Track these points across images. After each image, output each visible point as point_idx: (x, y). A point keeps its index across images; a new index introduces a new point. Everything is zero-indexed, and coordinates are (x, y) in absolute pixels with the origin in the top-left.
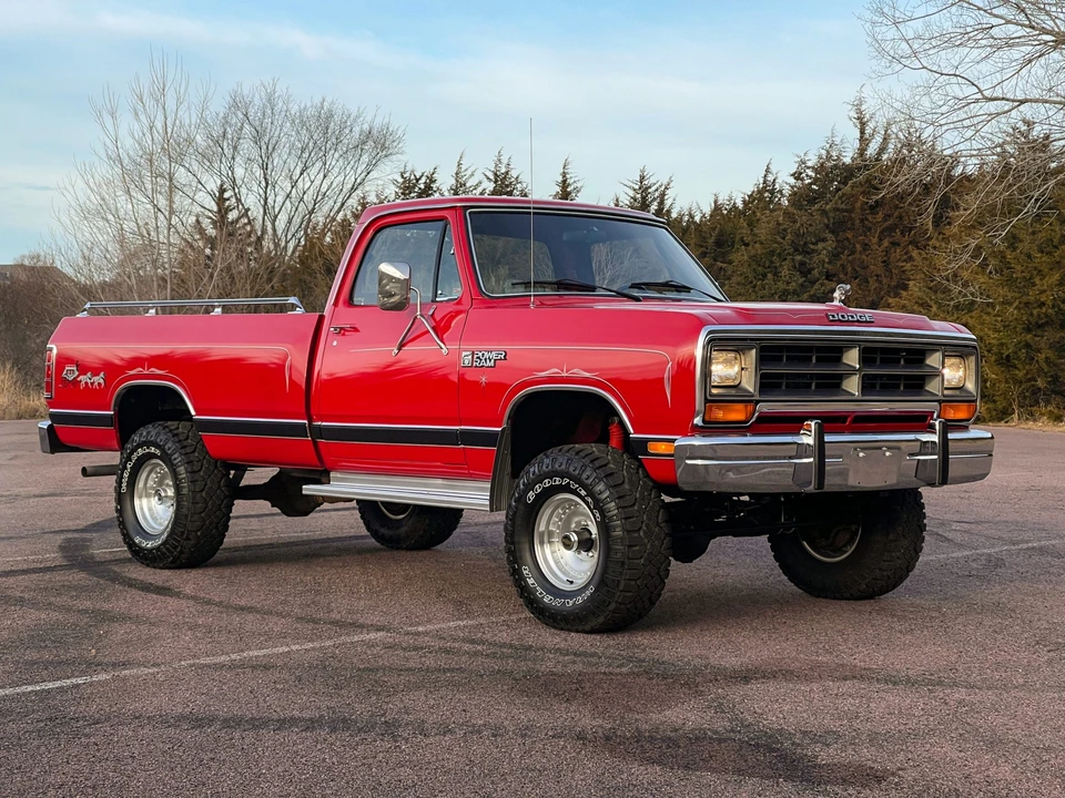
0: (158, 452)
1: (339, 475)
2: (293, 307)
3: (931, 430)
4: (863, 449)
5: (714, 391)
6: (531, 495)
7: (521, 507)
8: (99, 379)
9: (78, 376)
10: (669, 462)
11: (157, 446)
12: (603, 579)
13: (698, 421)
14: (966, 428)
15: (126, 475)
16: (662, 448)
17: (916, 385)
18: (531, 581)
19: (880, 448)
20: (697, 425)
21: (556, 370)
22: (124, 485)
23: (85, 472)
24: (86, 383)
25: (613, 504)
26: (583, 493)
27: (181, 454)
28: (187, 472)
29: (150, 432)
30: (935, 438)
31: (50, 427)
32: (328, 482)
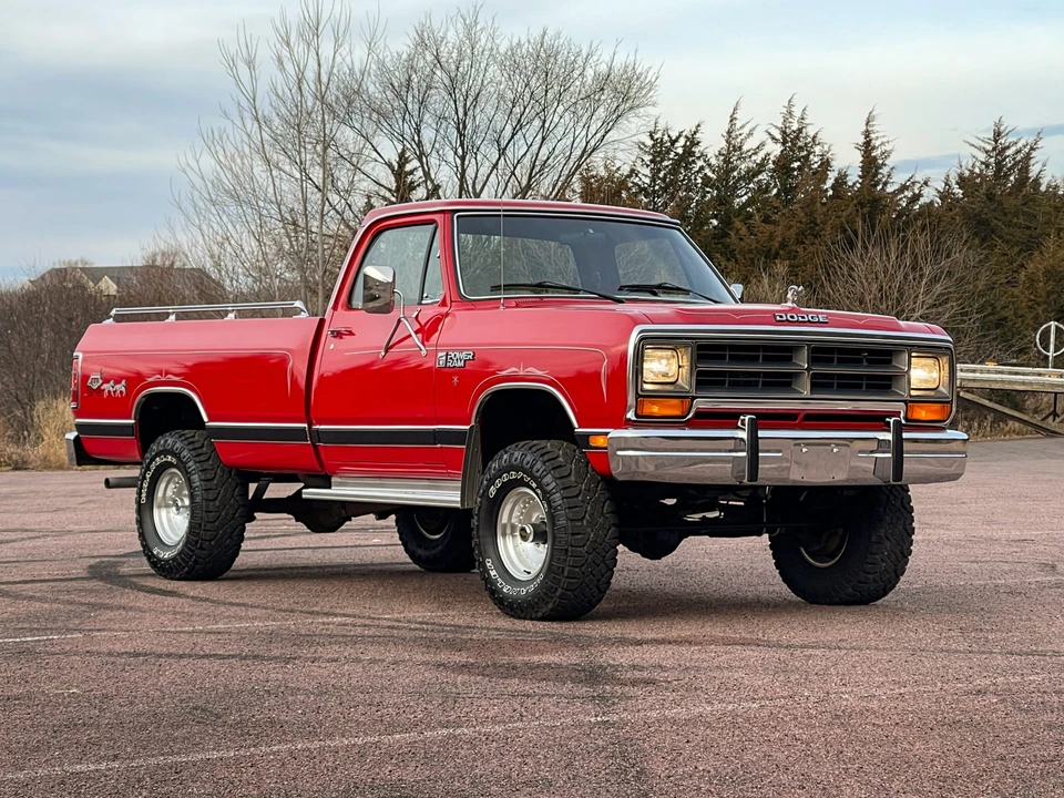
0: (174, 461)
1: (339, 480)
2: (297, 311)
3: (884, 428)
4: (807, 445)
5: (646, 387)
6: (493, 490)
7: (484, 501)
8: (121, 387)
9: (102, 385)
10: (603, 455)
11: (174, 454)
12: (551, 568)
13: (631, 415)
14: (942, 429)
15: (145, 485)
16: (601, 441)
17: (882, 385)
18: (493, 573)
19: (829, 445)
20: (630, 420)
21: (515, 369)
22: (144, 495)
23: (108, 484)
24: (109, 392)
25: (558, 494)
26: (534, 485)
27: (196, 462)
28: (201, 480)
29: (169, 440)
30: (888, 436)
31: (77, 438)
32: (330, 488)
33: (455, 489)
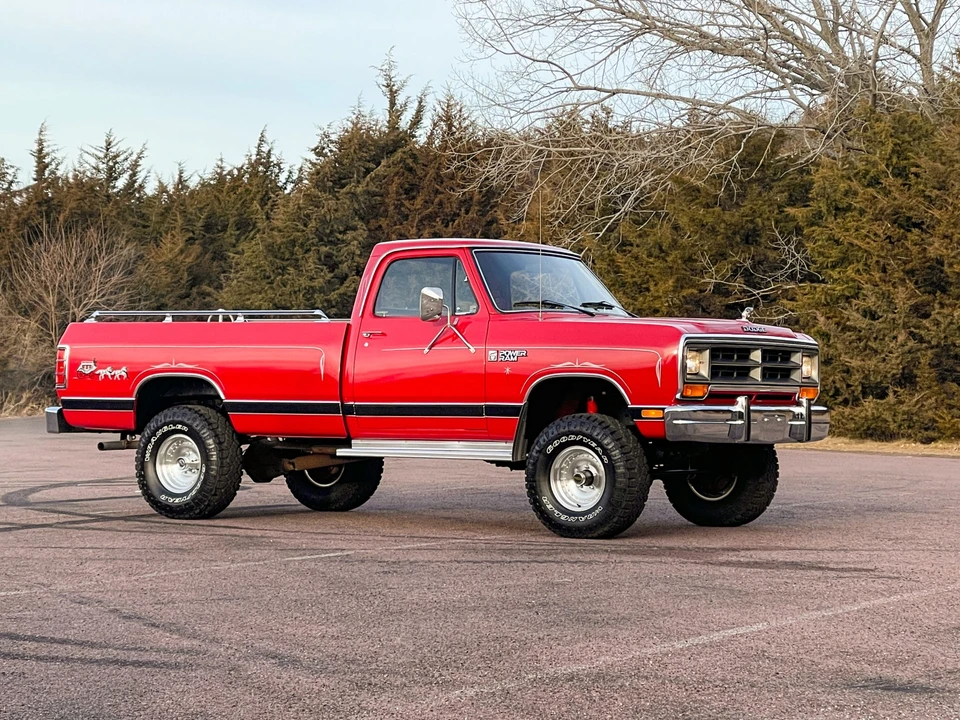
0: (185, 429)
1: (359, 442)
2: (319, 317)
3: (799, 404)
4: (767, 416)
5: (688, 377)
6: (550, 448)
7: (541, 456)
8: (121, 372)
9: (96, 370)
10: (660, 424)
11: (183, 424)
12: (609, 502)
13: (678, 396)
15: (150, 447)
16: (653, 414)
17: (786, 374)
18: (549, 507)
19: (774, 415)
20: (678, 399)
21: (570, 363)
22: (148, 455)
23: (101, 446)
24: (106, 376)
25: (617, 451)
26: (594, 445)
27: (209, 430)
28: (216, 443)
29: (176, 413)
31: (60, 411)
32: (350, 447)
33: (508, 448)
